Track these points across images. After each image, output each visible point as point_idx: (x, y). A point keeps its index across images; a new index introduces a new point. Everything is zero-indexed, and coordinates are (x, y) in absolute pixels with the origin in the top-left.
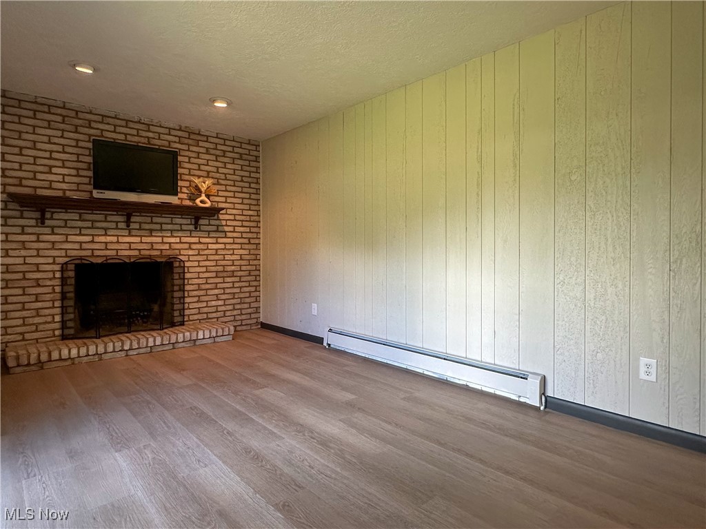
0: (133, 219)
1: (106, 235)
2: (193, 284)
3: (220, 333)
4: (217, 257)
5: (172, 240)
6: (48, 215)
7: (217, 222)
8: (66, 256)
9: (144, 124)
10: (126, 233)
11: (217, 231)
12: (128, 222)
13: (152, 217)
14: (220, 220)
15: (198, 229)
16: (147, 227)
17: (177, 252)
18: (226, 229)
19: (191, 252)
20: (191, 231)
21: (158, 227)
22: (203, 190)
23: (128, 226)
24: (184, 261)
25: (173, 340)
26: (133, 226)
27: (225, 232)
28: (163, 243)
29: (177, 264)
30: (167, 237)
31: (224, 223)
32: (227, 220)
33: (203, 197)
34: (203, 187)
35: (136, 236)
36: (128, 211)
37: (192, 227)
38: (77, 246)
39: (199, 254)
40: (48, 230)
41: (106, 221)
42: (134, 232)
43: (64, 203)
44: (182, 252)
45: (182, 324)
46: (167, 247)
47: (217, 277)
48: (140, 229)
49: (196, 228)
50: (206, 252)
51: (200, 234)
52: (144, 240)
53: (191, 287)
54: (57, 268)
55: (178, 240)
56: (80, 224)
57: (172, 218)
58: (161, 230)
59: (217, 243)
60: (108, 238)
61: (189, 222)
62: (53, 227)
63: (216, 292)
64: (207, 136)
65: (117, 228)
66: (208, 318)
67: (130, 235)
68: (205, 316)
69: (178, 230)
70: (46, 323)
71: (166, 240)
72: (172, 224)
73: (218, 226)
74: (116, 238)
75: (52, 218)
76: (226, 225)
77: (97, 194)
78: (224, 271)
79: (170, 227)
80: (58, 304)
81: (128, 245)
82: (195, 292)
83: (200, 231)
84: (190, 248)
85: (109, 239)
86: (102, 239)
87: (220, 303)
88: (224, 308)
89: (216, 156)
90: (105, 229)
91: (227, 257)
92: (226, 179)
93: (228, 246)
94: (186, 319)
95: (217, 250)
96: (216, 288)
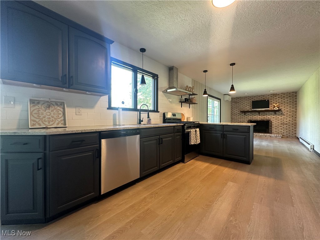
3: (278, 136)
4: (281, 120)
7: (282, 112)
9: (263, 95)
10: (259, 115)
11: (282, 114)
12: (259, 114)
13: (264, 112)
17: (270, 119)
18: (284, 114)
19: (274, 119)
21: (266, 114)
25: (270, 135)
27: (284, 115)
28: (267, 117)
29: (270, 121)
31: (284, 112)
33: (276, 108)
34: (276, 105)
36: (259, 112)
37: (274, 114)
38: (250, 118)
39: (276, 119)
40: (246, 116)
43: (248, 112)
45: (271, 133)
47: (281, 124)
48: (262, 115)
50: (278, 119)
51: (276, 115)
52: (263, 117)
55: (270, 117)
56: (251, 114)
58: (266, 115)
59: (281, 117)
64: (279, 94)
65: (257, 115)
69: (270, 115)
72: (269, 113)
73: (282, 113)
75: (246, 114)
77: (253, 110)
78: (283, 123)
81: (259, 118)
82: (275, 127)
85: (256, 117)
86: (254, 117)
87: (282, 130)
88: (283, 132)
89: (281, 98)
90: (255, 115)
91: (284, 120)
92: (284, 102)
93: (285, 118)
94: (272, 132)
95: (281, 119)
96: (281, 127)
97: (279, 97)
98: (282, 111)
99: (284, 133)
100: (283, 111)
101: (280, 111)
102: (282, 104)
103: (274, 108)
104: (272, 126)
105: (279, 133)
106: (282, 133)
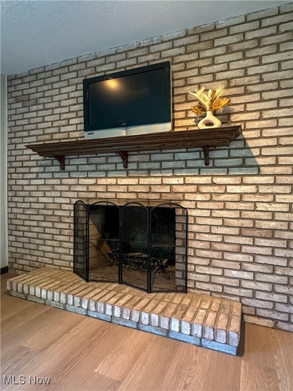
0: (131, 159)
1: (106, 177)
2: (202, 241)
4: (242, 206)
5: (174, 181)
6: (67, 162)
7: (243, 153)
8: (78, 198)
9: (143, 47)
10: (124, 174)
11: (243, 165)
12: (126, 163)
13: (150, 155)
14: (249, 148)
15: (211, 165)
16: (145, 166)
17: (180, 196)
18: (260, 161)
19: (199, 197)
20: (199, 168)
21: (157, 165)
22: (207, 104)
23: (126, 167)
24: (186, 208)
26: (131, 166)
27: (259, 167)
28: (162, 184)
29: (179, 212)
30: (168, 177)
31: (256, 153)
32: (261, 148)
33: (210, 116)
35: (134, 177)
36: (124, 150)
37: (201, 163)
38: (84, 189)
39: (211, 200)
40: (66, 175)
41: (107, 163)
42: (132, 174)
44: (187, 197)
45: (185, 290)
46: (167, 189)
47: (240, 235)
48: (138, 170)
49: (207, 164)
50: (222, 197)
51: (212, 172)
52: (142, 181)
53: (200, 245)
54: (72, 207)
55: (181, 181)
56: (87, 168)
57: (174, 153)
58: (161, 169)
59: (242, 184)
60: (108, 180)
61: (197, 155)
62: (69, 172)
63: (240, 257)
64: (228, 28)
65: (116, 170)
66: (223, 293)
67: (128, 177)
68: (219, 289)
69: (181, 168)
70: (65, 254)
71: (166, 181)
72: (174, 160)
73: (244, 158)
74: (115, 180)
75: (69, 165)
76: (261, 156)
78: (254, 228)
79: (171, 164)
80: (72, 240)
81: (125, 187)
82: (204, 252)
83: (214, 167)
84: (198, 192)
86: (103, 181)
87: (246, 275)
88: (252, 285)
89: (244, 51)
90: (107, 171)
91: (260, 207)
92: (262, 82)
93: (262, 190)
94: (190, 285)
95: (241, 195)
96: (240, 252)
97: (229, 50)
98: (244, 140)
99: (254, 297)
100: (250, 144)
101: (233, 145)
102: (246, 93)
103: (197, 122)
104: (192, 244)
105: (228, 290)
106: (243, 292)
